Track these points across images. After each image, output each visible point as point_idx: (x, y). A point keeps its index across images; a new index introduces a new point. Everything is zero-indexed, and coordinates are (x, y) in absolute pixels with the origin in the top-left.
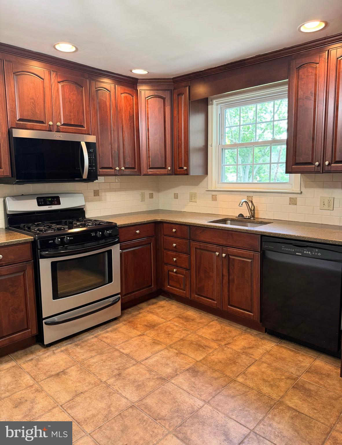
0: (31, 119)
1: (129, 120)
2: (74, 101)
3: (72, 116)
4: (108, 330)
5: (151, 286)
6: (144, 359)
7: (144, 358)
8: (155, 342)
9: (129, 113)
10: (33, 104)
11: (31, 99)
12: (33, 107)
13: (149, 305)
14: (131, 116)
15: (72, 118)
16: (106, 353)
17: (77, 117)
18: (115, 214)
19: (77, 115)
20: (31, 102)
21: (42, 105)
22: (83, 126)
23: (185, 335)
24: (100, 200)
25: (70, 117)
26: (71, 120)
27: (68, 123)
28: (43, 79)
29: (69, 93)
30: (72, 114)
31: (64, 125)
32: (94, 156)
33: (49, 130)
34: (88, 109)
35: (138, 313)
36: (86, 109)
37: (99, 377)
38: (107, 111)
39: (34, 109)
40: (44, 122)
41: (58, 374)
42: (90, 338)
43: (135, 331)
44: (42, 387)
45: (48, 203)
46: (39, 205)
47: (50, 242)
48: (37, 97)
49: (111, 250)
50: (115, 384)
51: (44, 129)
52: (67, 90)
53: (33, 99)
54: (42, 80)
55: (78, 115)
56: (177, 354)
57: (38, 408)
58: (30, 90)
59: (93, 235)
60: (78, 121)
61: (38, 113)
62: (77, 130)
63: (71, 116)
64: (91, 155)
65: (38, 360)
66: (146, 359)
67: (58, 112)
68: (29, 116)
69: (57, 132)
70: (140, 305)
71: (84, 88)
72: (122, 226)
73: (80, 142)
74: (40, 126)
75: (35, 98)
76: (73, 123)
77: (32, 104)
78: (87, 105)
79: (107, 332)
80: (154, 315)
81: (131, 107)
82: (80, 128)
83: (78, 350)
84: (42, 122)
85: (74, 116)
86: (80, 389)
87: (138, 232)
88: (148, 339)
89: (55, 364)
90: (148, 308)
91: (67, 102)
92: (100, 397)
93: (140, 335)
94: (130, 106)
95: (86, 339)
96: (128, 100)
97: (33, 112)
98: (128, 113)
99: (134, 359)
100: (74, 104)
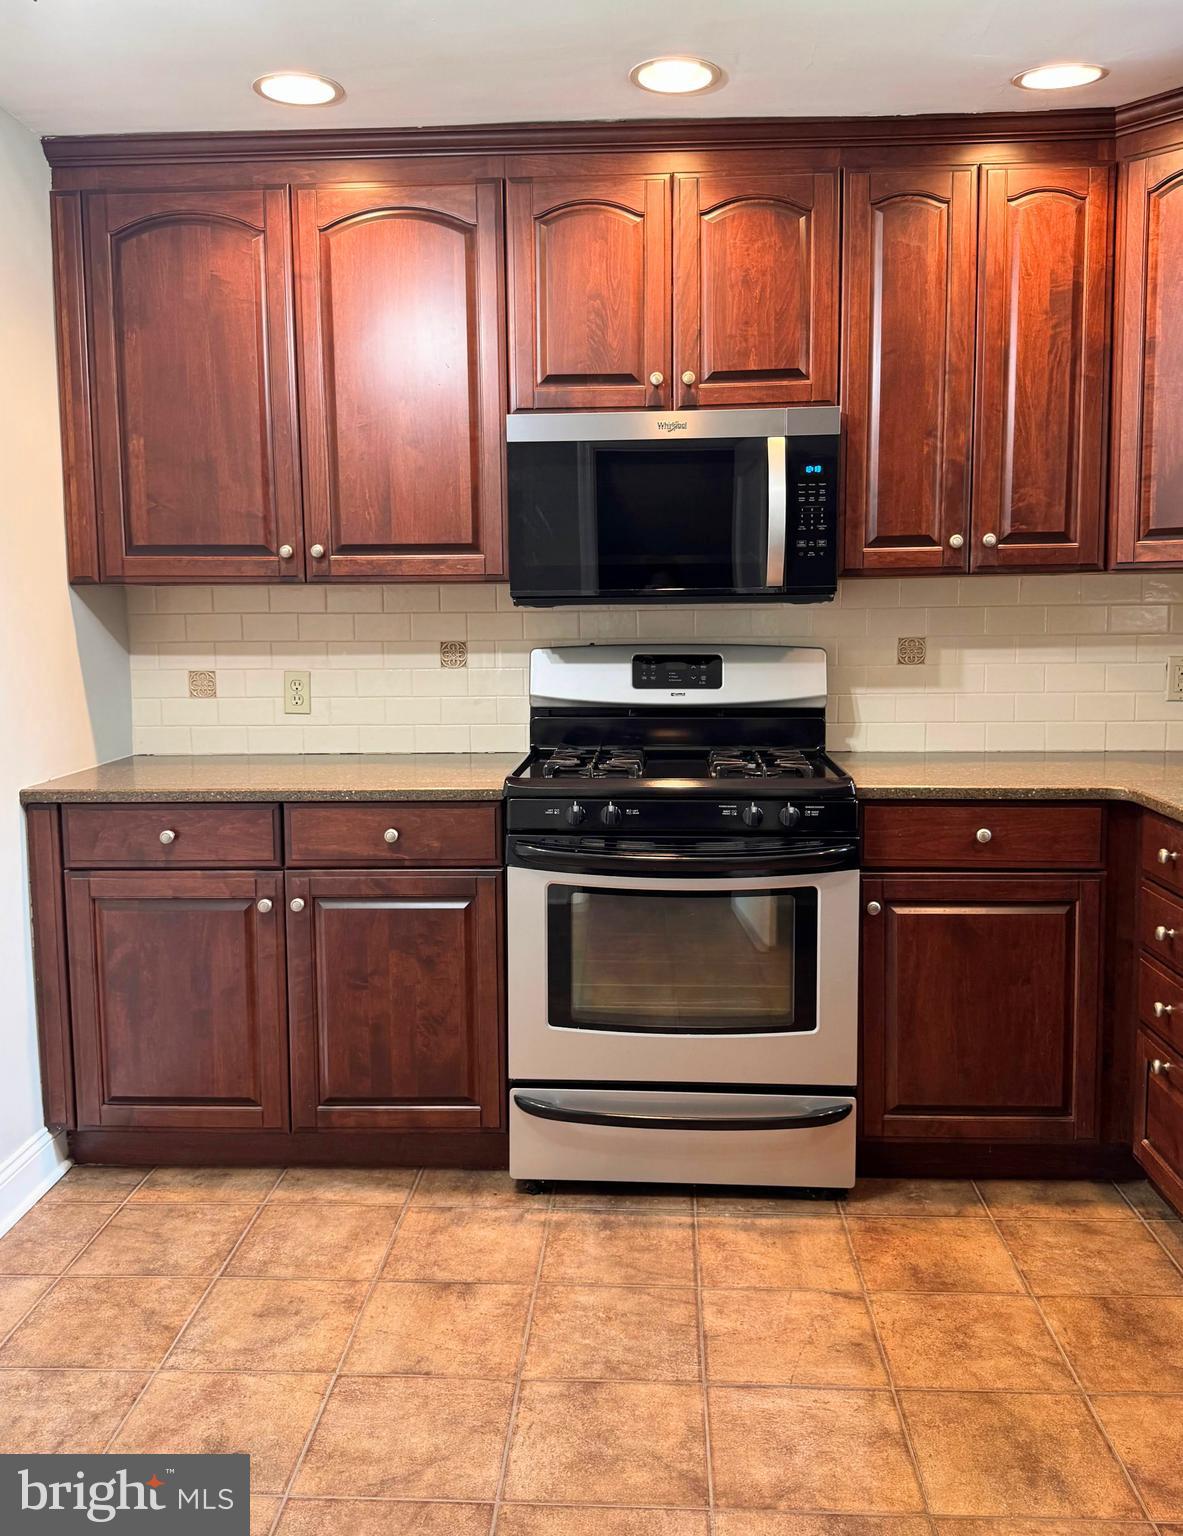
0: (588, 373)
1: (1046, 313)
2: (764, 275)
3: (751, 340)
4: (763, 1222)
5: (1065, 1110)
6: (738, 1384)
7: (742, 1380)
8: (865, 1349)
9: (1052, 281)
10: (598, 314)
11: (590, 298)
12: (597, 325)
13: (1042, 1199)
14: (1063, 292)
15: (750, 345)
16: (649, 1294)
17: (773, 340)
18: (1002, 750)
19: (773, 332)
20: (591, 309)
21: (631, 314)
22: (796, 374)
23: (1019, 1383)
24: (934, 682)
25: (744, 344)
26: (745, 354)
27: (732, 369)
28: (642, 216)
29: (745, 246)
30: (753, 330)
31: (715, 377)
32: (827, 491)
33: (652, 404)
34: (826, 298)
35: (953, 1210)
36: (818, 299)
37: (528, 1358)
38: (924, 292)
39: (599, 333)
40: (636, 376)
41: (447, 1286)
42: (672, 1222)
43: (851, 1270)
44: (371, 1296)
45: (674, 678)
46: (638, 683)
47: (550, 812)
48: (615, 286)
49: (813, 892)
50: (539, 1406)
51: (634, 404)
52: (735, 239)
53: (599, 296)
54: (638, 219)
55: (778, 329)
56: (886, 1434)
57: (292, 1349)
58: (590, 265)
59: (725, 813)
60: (777, 353)
61: (615, 345)
62: (771, 392)
63: (746, 340)
64: (812, 488)
65: (459, 1220)
66: (746, 1387)
67: (691, 331)
68: (581, 362)
69: (683, 408)
70: (994, 1188)
71: (816, 213)
72: (891, 796)
73: (764, 440)
74: (619, 392)
75: (605, 293)
76: (753, 367)
77: (592, 317)
78: (824, 281)
79: (746, 1229)
80: (1007, 1246)
81: (1064, 250)
82: (785, 383)
83: (591, 1245)
84: (628, 379)
85: (761, 334)
86: (438, 1361)
87: (983, 833)
88: (851, 1321)
89: (480, 1250)
90: (1018, 1208)
91: (732, 287)
92: (450, 1417)
93: (847, 1296)
94: (1059, 248)
95: (655, 1219)
96: (1048, 222)
97: (595, 346)
98: (1047, 279)
99: (707, 1364)
100: (763, 290)
